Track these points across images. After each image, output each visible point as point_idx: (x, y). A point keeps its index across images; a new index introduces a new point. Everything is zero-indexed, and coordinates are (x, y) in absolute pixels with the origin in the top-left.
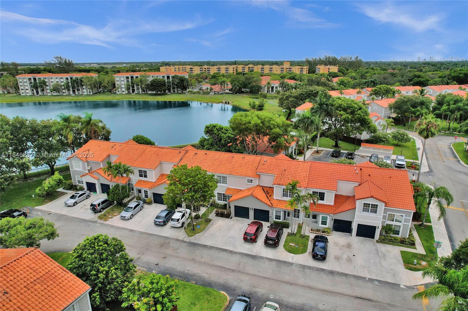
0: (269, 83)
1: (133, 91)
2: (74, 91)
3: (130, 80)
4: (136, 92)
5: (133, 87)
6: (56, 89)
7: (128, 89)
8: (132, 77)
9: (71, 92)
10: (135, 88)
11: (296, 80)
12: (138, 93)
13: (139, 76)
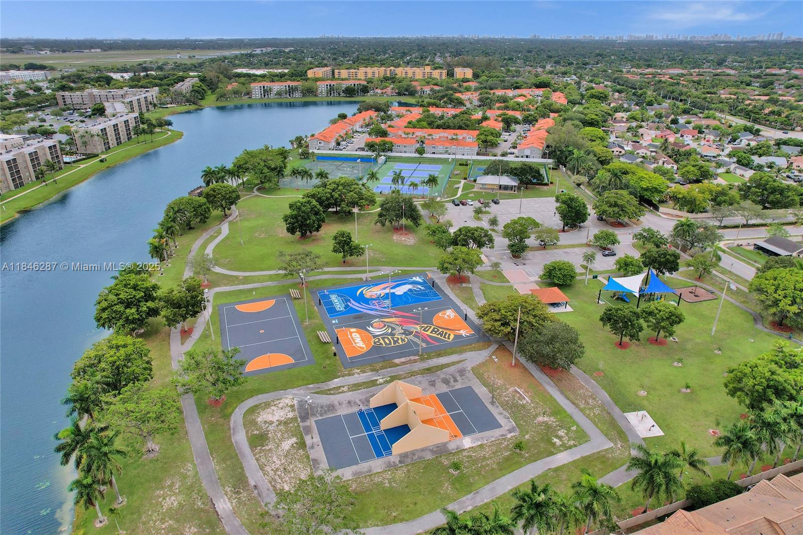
0: (422, 89)
1: (331, 94)
2: (290, 95)
3: (329, 88)
4: (332, 95)
5: (331, 91)
6: (279, 94)
7: (327, 93)
8: (330, 85)
9: (288, 96)
10: (332, 92)
11: (438, 85)
12: (334, 96)
13: (335, 84)
